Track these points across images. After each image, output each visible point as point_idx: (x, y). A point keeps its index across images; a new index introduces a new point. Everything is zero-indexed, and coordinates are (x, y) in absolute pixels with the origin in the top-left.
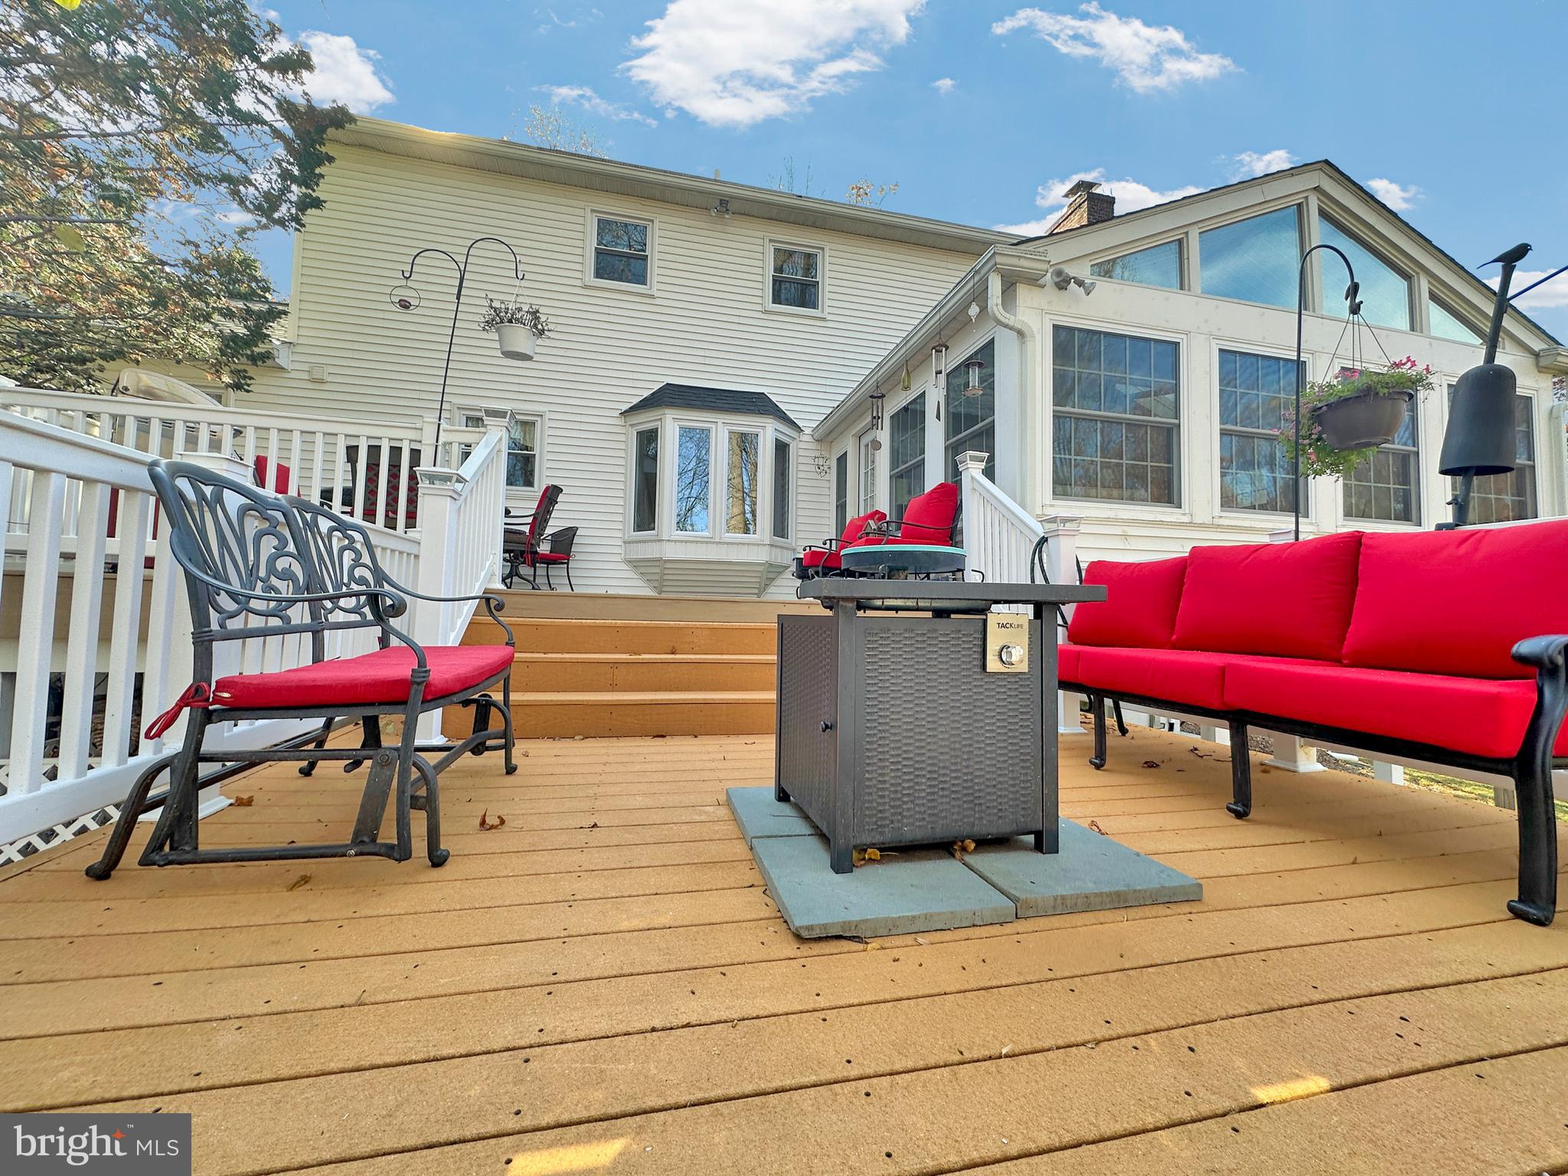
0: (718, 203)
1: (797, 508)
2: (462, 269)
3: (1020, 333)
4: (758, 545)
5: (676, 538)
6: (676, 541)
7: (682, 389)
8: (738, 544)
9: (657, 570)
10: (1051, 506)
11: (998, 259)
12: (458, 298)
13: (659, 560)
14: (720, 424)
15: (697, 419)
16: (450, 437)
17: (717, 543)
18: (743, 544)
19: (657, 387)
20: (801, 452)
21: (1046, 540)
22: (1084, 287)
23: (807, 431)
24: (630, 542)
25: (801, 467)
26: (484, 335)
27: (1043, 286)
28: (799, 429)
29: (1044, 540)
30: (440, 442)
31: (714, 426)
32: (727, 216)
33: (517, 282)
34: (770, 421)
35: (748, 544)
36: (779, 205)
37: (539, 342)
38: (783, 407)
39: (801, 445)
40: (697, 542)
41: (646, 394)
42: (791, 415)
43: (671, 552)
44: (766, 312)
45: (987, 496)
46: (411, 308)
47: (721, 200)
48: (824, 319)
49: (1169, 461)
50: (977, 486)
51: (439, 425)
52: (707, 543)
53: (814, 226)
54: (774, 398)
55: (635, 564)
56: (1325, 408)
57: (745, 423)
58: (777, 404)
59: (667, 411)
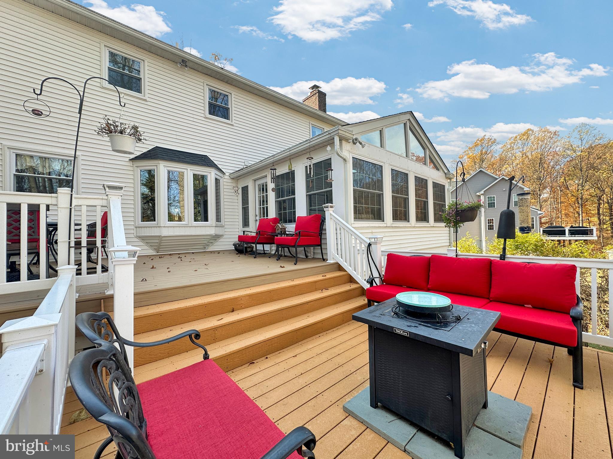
0: (181, 61)
1: (224, 208)
2: (82, 94)
3: (345, 160)
4: (210, 227)
5: (168, 225)
6: (168, 227)
7: (166, 150)
8: (200, 227)
9: (157, 241)
10: (354, 223)
11: (340, 131)
12: (80, 113)
13: (159, 237)
14: (189, 170)
15: (177, 167)
16: (80, 202)
17: (190, 227)
18: (203, 227)
19: (151, 148)
20: (225, 184)
21: (371, 244)
22: (362, 145)
23: (227, 174)
24: (139, 227)
25: (225, 190)
26: (100, 138)
27: (349, 143)
28: (223, 173)
29: (370, 245)
30: (73, 206)
31: (186, 171)
32: (186, 69)
33: (120, 108)
34: (214, 170)
35: (205, 227)
36: (213, 70)
37: (137, 145)
38: (216, 162)
39: (225, 180)
40: (179, 227)
41: (145, 151)
42: (220, 167)
43: (167, 232)
44: (206, 118)
45: (337, 221)
46: (42, 116)
47: (183, 60)
48: (232, 125)
49: (380, 205)
50: (332, 217)
51: (72, 195)
52: (185, 227)
53: (227, 82)
54: (212, 158)
55: (143, 238)
56: (460, 211)
57: (201, 170)
58: (213, 161)
59: (160, 162)
